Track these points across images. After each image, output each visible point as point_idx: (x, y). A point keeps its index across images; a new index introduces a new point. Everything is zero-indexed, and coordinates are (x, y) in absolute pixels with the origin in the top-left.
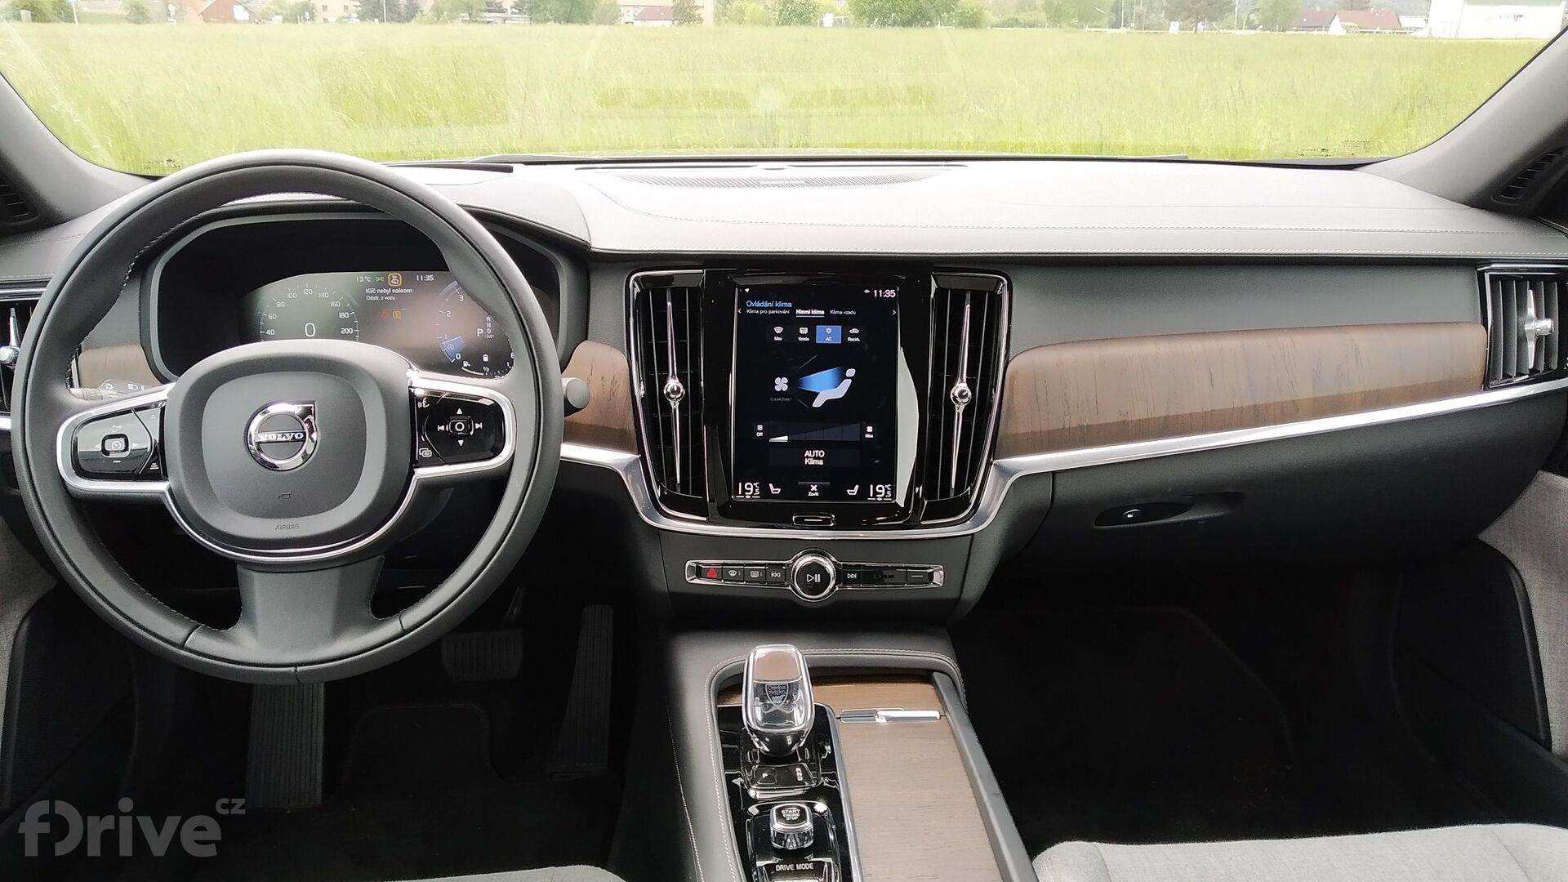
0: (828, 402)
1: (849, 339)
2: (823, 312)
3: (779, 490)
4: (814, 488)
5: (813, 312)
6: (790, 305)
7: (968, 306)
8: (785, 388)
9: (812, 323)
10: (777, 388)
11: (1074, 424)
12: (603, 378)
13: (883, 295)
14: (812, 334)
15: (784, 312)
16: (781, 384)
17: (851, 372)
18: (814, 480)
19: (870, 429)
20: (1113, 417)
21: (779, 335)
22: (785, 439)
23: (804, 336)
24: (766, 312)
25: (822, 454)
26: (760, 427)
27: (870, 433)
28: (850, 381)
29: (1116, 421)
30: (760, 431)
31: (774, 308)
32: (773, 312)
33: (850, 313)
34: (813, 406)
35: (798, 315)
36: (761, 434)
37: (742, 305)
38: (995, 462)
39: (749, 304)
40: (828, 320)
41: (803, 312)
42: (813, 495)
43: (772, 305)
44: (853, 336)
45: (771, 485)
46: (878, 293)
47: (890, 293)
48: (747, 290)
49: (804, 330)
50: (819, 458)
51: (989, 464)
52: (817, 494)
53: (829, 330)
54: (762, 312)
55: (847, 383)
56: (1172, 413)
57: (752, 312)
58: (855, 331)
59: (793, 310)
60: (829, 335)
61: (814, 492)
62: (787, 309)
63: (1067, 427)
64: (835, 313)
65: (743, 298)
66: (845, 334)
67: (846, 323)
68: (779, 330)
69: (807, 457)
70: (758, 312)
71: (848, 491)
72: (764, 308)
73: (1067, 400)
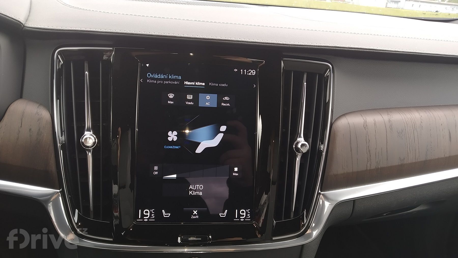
0: (207, 150)
1: (223, 104)
2: (204, 84)
3: (170, 214)
4: (195, 212)
5: (196, 84)
6: (180, 78)
7: (305, 83)
8: (175, 139)
9: (196, 91)
10: (170, 139)
11: (373, 167)
12: (30, 129)
13: (247, 73)
14: (196, 100)
15: (176, 83)
16: (173, 136)
17: (223, 128)
18: (196, 207)
19: (236, 169)
20: (395, 162)
21: (171, 100)
22: (175, 176)
23: (190, 101)
24: (162, 82)
25: (201, 187)
26: (156, 168)
27: (236, 172)
28: (223, 134)
29: (397, 164)
30: (156, 171)
31: (168, 79)
32: (167, 82)
33: (223, 85)
34: (196, 152)
35: (186, 85)
36: (156, 173)
37: (144, 76)
38: (322, 193)
39: (149, 75)
40: (207, 90)
41: (189, 83)
42: (194, 217)
43: (166, 77)
44: (226, 102)
45: (163, 211)
46: (244, 72)
47: (253, 72)
48: (148, 65)
49: (190, 97)
50: (199, 191)
51: (319, 194)
52: (197, 217)
53: (208, 97)
54: (158, 82)
55: (220, 137)
56: (429, 158)
57: (151, 81)
58: (226, 98)
59: (182, 81)
60: (208, 101)
61: (195, 215)
62: (177, 80)
63: (369, 169)
64: (213, 84)
65: (145, 71)
66: (220, 101)
67: (220, 93)
68: (171, 96)
69: (191, 190)
70: (155, 82)
71: (220, 214)
72: (160, 79)
73: (369, 151)
